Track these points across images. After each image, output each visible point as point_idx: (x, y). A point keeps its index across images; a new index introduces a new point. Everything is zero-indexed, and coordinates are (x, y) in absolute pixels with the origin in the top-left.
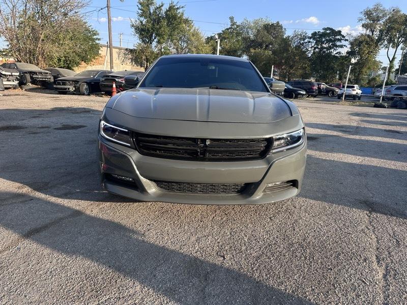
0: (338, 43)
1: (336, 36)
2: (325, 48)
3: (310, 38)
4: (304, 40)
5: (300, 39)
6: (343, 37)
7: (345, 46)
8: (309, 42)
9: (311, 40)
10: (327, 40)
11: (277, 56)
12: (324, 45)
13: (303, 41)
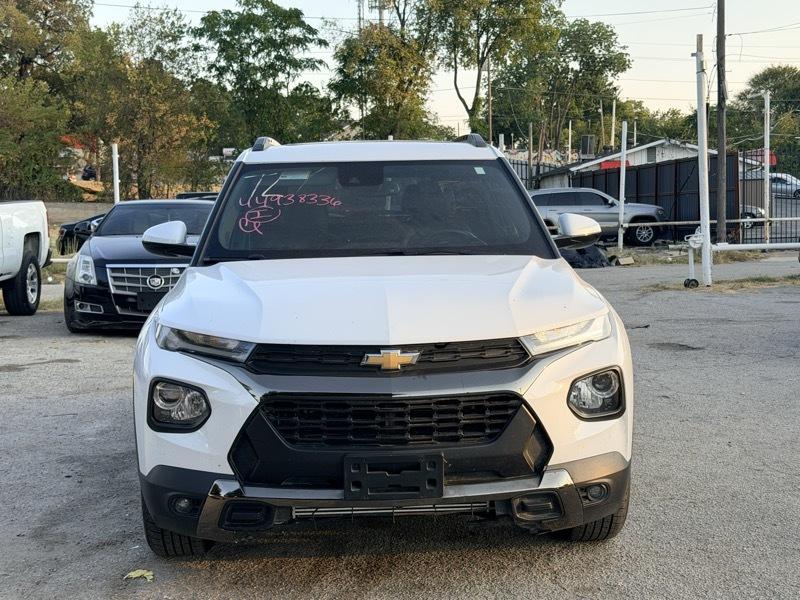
0: (298, 54)
1: (287, 27)
2: (256, 69)
3: (198, 33)
4: (175, 39)
5: (162, 36)
6: (313, 31)
7: (321, 62)
8: (197, 48)
9: (203, 41)
10: (256, 41)
11: (82, 100)
12: (251, 60)
13: (172, 46)
